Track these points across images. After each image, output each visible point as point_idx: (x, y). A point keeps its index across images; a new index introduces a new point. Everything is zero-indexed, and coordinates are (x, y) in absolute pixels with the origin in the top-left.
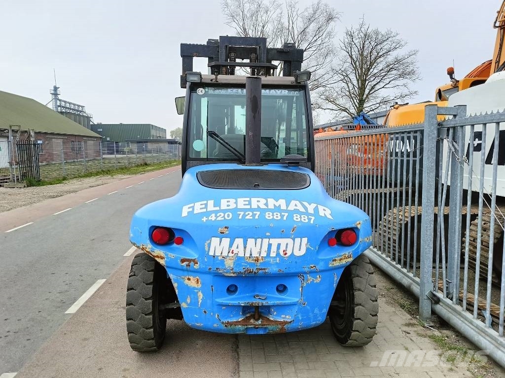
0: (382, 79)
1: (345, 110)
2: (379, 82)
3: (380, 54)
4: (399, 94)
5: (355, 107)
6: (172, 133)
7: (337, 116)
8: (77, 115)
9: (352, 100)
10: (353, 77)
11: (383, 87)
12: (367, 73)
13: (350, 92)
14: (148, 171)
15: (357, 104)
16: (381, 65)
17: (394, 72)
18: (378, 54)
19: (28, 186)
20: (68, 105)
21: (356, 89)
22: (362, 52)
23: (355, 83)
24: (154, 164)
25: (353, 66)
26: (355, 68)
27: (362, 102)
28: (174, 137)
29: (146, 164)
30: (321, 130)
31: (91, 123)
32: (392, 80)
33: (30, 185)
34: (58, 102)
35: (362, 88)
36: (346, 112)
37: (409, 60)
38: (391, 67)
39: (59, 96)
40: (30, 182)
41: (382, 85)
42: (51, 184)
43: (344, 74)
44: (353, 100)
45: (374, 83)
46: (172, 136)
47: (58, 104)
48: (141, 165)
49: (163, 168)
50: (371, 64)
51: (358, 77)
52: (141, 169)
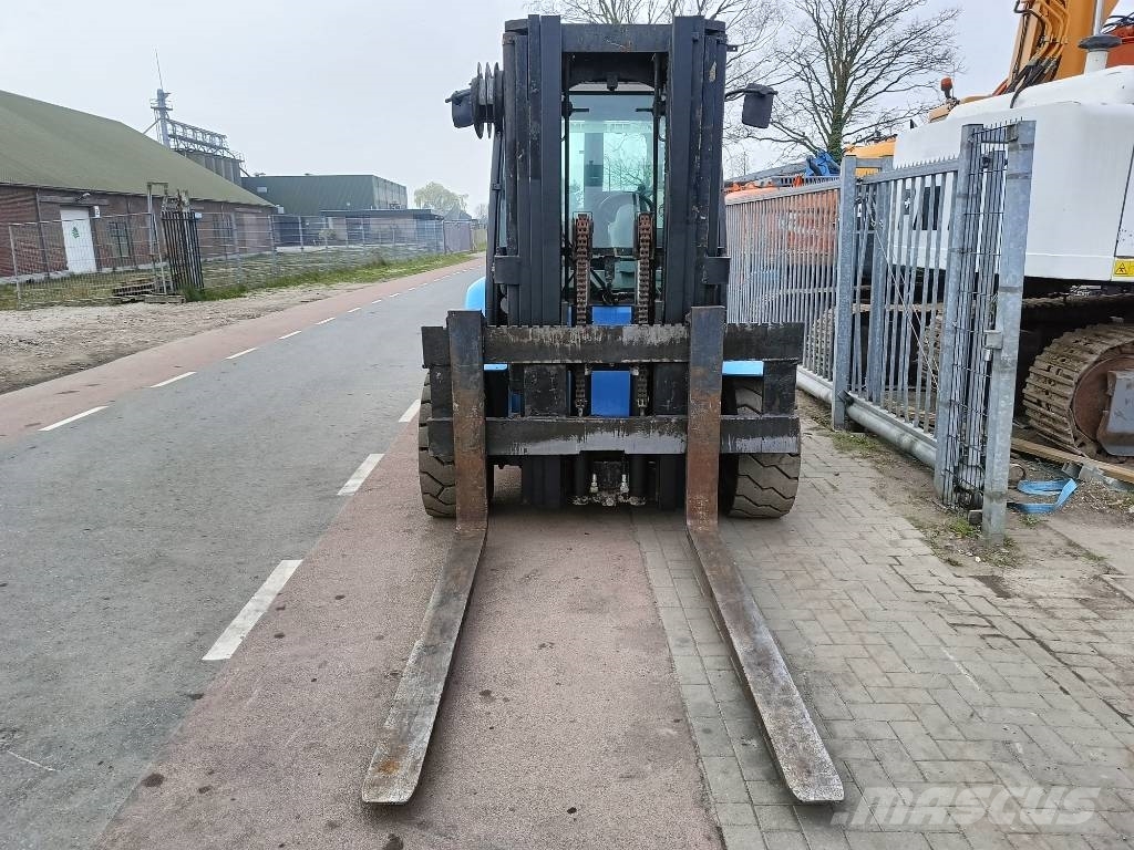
0: (881, 73)
1: (802, 140)
2: (878, 78)
3: (881, 16)
4: (918, 106)
5: (824, 134)
6: (419, 194)
7: (786, 153)
8: (209, 156)
9: (817, 119)
10: (821, 69)
11: (885, 90)
12: (852, 60)
13: (813, 102)
14: (392, 276)
15: (828, 127)
16: (881, 40)
17: (906, 58)
18: (876, 17)
19: (188, 301)
20: (190, 134)
21: (827, 95)
22: (841, 13)
23: (825, 81)
24: (399, 264)
25: (822, 44)
26: (827, 50)
27: (838, 123)
28: (422, 204)
29: (384, 264)
30: (736, 187)
31: (242, 175)
32: (905, 74)
33: (191, 299)
34: (169, 126)
35: (840, 93)
36: (805, 144)
37: (938, 31)
38: (901, 45)
39: (169, 113)
40: (189, 292)
41: (882, 84)
42: (226, 298)
43: (804, 62)
44: (821, 121)
45: (867, 80)
46: (418, 202)
47: (170, 132)
48: (374, 263)
49: (419, 271)
50: (861, 39)
51: (831, 67)
52: (375, 272)
